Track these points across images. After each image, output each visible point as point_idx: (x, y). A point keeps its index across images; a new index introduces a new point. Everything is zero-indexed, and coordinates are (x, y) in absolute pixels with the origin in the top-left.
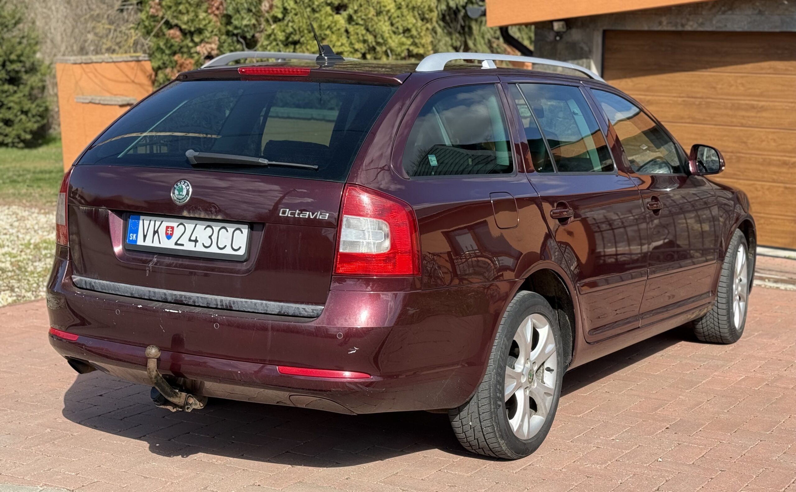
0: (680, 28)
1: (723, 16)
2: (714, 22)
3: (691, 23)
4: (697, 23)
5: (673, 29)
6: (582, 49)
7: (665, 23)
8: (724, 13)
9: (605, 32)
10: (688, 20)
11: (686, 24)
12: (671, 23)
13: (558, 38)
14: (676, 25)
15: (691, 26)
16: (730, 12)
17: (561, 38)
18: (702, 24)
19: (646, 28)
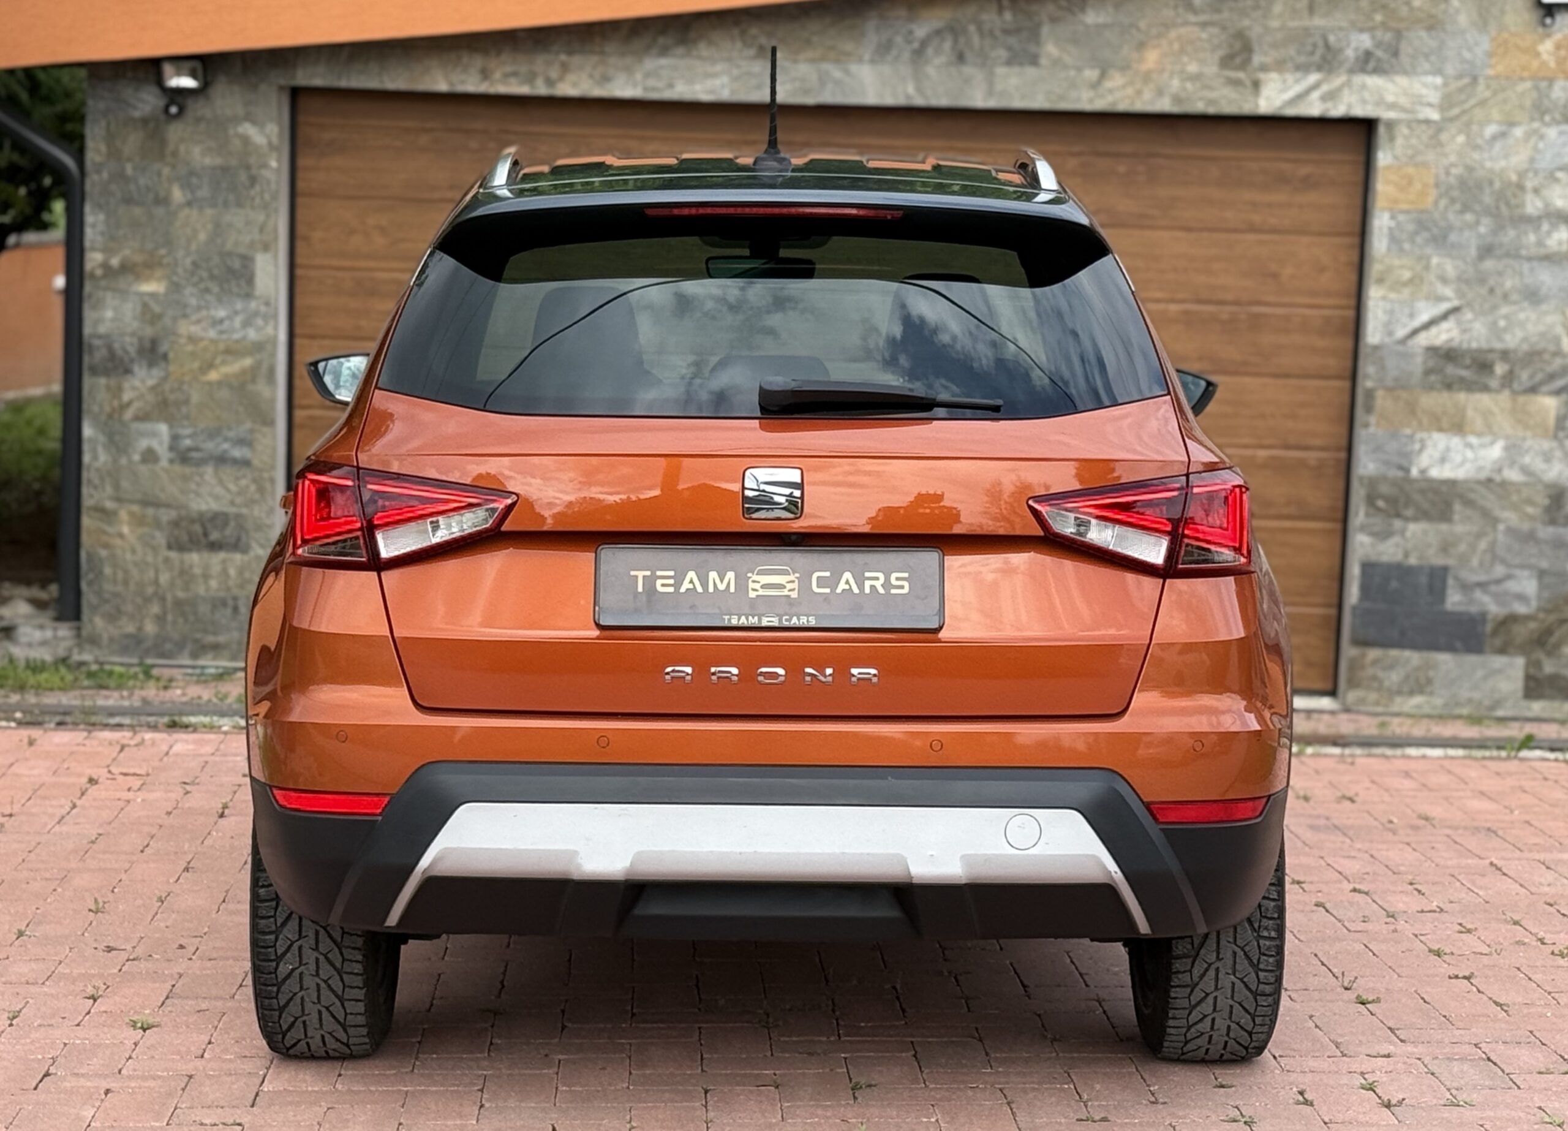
0: (541, 89)
1: (663, 61)
2: (639, 76)
3: (571, 77)
4: (591, 76)
5: (524, 90)
6: (246, 140)
7: (497, 75)
8: (664, 52)
9: (296, 94)
10: (565, 68)
11: (561, 79)
12: (515, 74)
13: (174, 110)
14: (531, 79)
15: (575, 85)
16: (680, 50)
17: (182, 110)
18: (606, 79)
19: (442, 87)
